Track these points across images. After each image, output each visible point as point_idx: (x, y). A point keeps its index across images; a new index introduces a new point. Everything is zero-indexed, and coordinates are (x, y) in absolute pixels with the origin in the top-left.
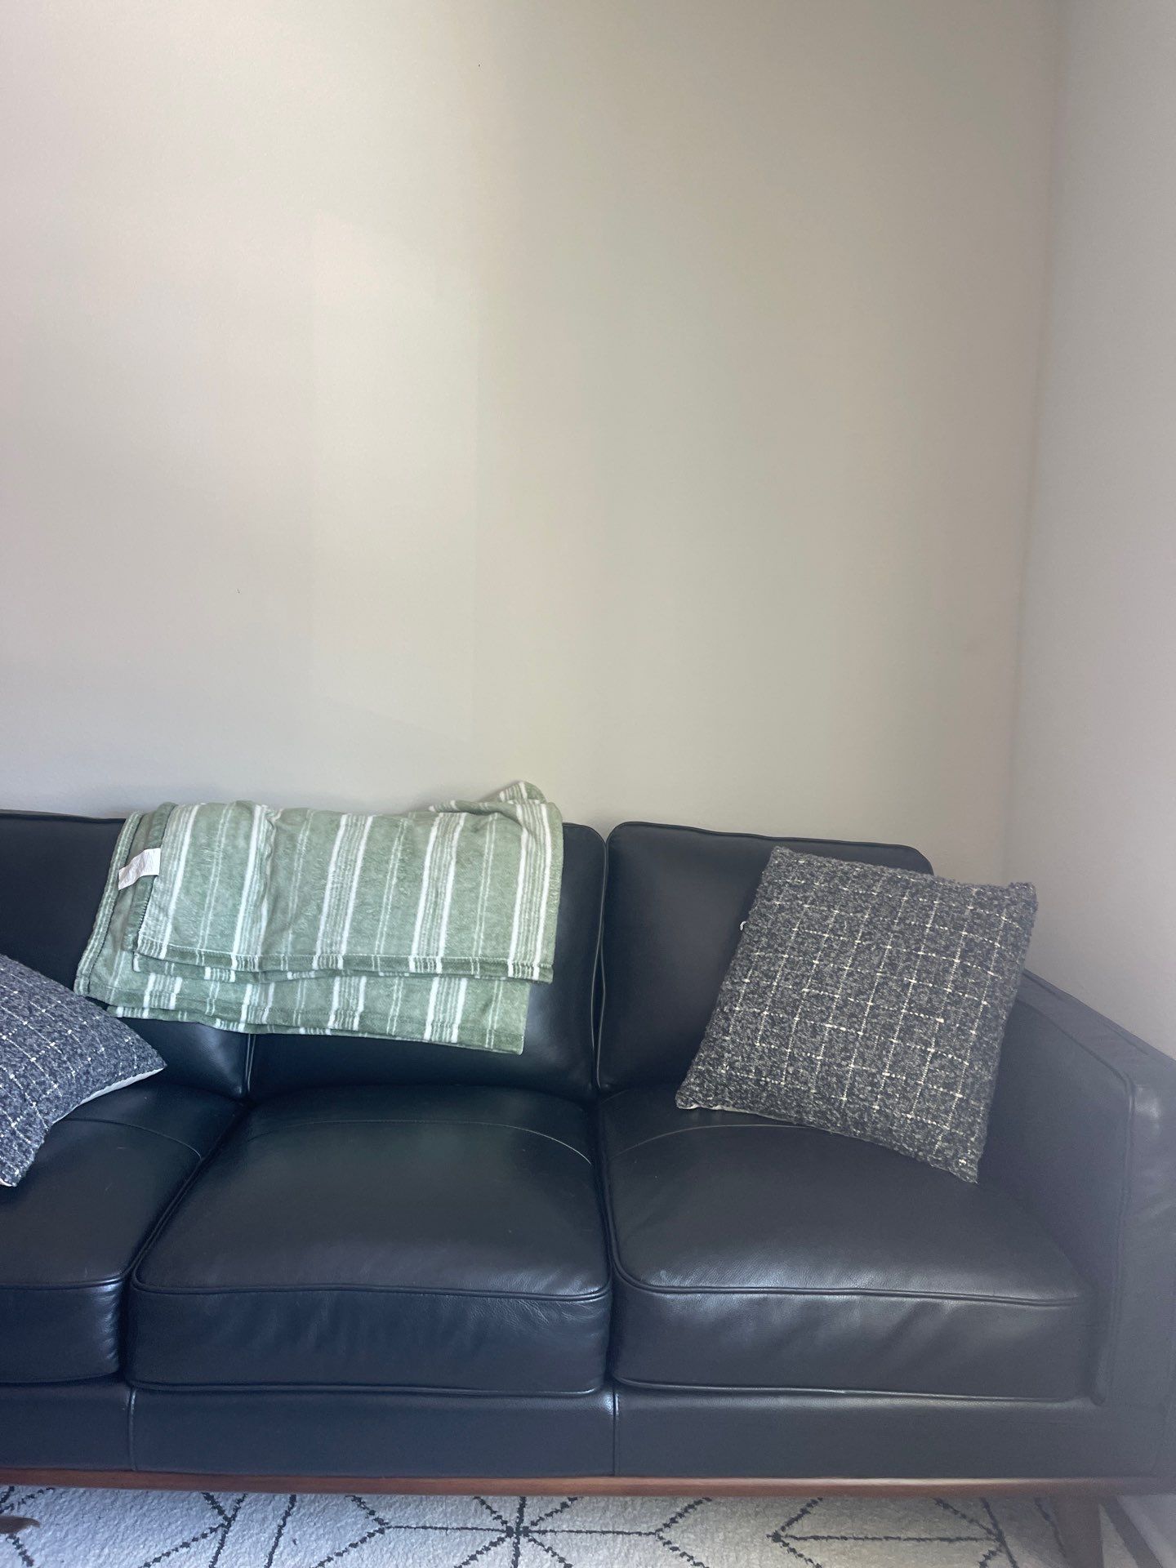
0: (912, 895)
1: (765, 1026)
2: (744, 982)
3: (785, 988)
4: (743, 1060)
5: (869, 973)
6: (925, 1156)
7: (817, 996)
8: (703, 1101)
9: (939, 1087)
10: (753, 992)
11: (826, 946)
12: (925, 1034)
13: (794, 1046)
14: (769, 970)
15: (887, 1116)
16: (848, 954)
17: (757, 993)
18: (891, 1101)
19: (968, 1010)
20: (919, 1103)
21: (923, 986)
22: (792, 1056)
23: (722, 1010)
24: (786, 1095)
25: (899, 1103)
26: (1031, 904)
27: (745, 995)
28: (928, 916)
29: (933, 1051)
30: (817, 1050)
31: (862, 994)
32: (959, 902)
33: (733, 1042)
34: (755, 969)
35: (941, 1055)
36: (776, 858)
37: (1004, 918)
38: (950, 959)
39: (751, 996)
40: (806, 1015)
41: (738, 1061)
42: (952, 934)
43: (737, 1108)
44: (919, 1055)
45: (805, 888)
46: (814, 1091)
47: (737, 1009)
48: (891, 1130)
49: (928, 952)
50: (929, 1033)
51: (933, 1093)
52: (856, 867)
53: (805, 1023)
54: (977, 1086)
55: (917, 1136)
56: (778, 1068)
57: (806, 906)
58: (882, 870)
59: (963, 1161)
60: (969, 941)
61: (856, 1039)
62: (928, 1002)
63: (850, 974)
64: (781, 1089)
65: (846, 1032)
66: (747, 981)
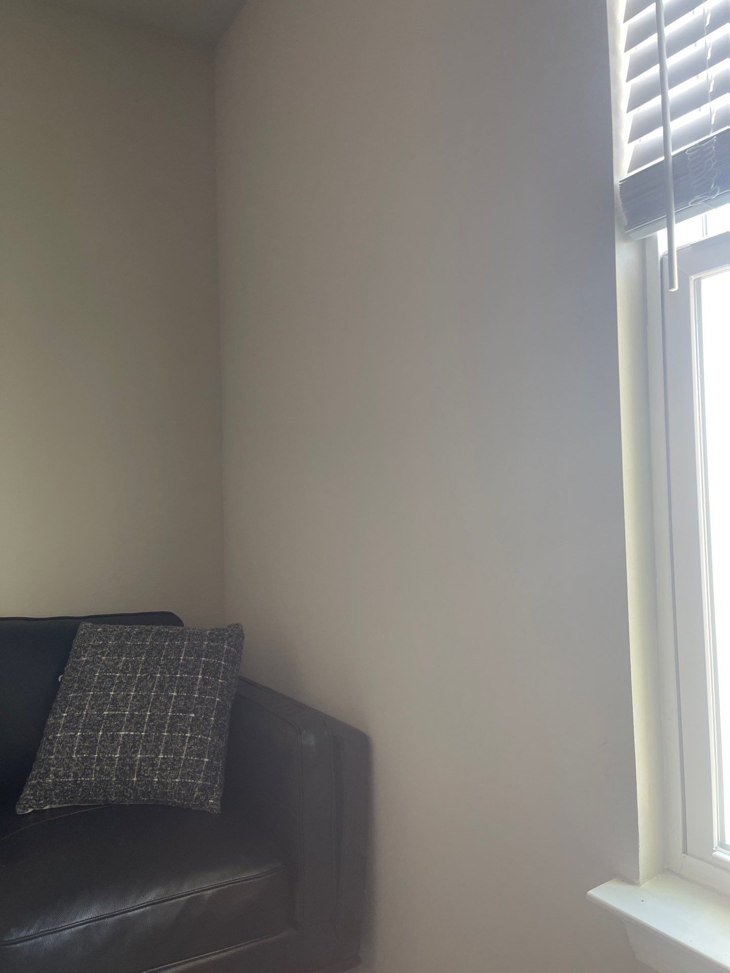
0: (171, 641)
1: (79, 743)
2: (63, 716)
3: (92, 714)
4: (64, 770)
5: (147, 694)
6: (188, 804)
7: (113, 716)
8: (36, 805)
9: (194, 757)
10: (69, 722)
11: (118, 681)
12: (184, 726)
13: (100, 751)
14: (80, 704)
15: (163, 784)
16: (132, 684)
17: (72, 723)
18: (165, 773)
19: (208, 706)
20: (183, 770)
21: (181, 696)
22: (98, 758)
23: (48, 739)
24: (95, 786)
25: (170, 773)
26: (241, 635)
27: (64, 725)
28: (181, 652)
29: (189, 735)
30: (115, 751)
31: (143, 708)
32: (200, 641)
33: (56, 758)
34: (70, 706)
35: (194, 738)
36: (82, 630)
37: (225, 646)
38: (195, 676)
39: (68, 724)
40: (106, 730)
41: (60, 771)
42: (196, 661)
43: (62, 804)
44: (181, 740)
45: (101, 646)
46: (114, 779)
47: (59, 735)
48: (166, 793)
49: (182, 674)
50: (186, 725)
51: (191, 762)
52: (135, 628)
53: (107, 735)
54: (216, 752)
55: (183, 792)
56: (89, 769)
57: (104, 658)
58: (152, 628)
59: (211, 801)
60: (206, 663)
61: (141, 738)
62: (184, 705)
63: (135, 697)
64: (92, 783)
65: (134, 735)
66: (65, 715)
